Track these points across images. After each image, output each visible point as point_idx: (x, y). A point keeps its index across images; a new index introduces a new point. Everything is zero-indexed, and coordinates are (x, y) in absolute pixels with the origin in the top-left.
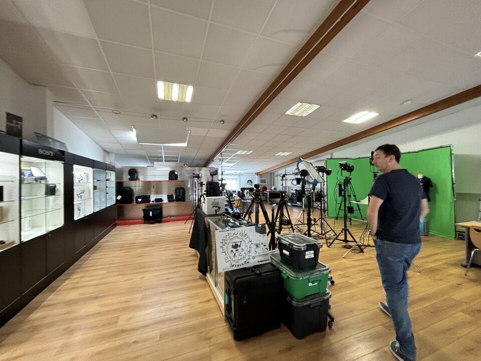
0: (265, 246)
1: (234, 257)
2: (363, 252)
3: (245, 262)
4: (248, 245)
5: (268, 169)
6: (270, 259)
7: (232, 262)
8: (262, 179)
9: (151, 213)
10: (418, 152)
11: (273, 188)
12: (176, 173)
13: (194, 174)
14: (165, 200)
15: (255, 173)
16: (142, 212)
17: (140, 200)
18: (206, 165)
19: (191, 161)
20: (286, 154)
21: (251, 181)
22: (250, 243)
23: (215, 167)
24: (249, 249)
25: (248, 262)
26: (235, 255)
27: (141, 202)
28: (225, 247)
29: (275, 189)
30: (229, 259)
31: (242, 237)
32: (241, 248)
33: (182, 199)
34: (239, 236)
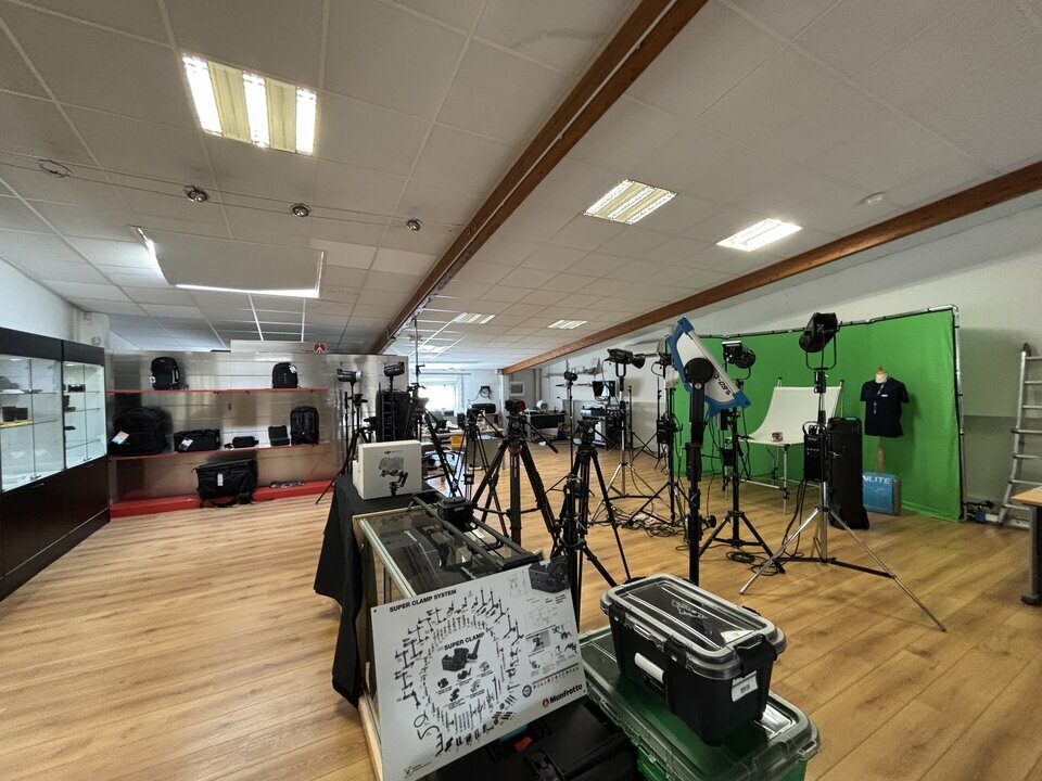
0: (565, 635)
1: (452, 706)
2: (783, 571)
3: (496, 717)
4: (506, 645)
5: (528, 361)
6: (583, 681)
7: (443, 729)
8: (514, 383)
9: (220, 480)
10: (870, 323)
11: (539, 405)
12: (292, 369)
13: (340, 371)
14: (264, 441)
15: (499, 370)
16: (195, 476)
17: (187, 443)
18: (377, 347)
19: (337, 339)
20: (573, 325)
21: (488, 388)
22: (513, 635)
23: (400, 354)
24: (509, 660)
25: (507, 716)
26: (455, 695)
27: (191, 449)
28: (414, 674)
29: (545, 406)
30: (433, 720)
31: (481, 618)
32: (480, 661)
33: (310, 438)
34: (469, 614)
